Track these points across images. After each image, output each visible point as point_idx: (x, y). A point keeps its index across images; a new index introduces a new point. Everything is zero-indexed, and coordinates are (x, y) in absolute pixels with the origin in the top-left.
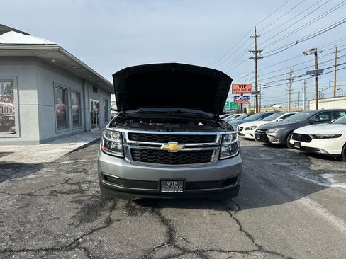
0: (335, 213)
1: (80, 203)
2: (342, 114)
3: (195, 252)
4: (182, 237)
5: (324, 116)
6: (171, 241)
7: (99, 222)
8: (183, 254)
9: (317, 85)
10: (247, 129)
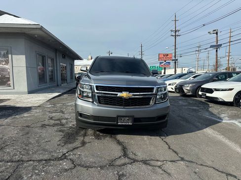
0: (229, 139)
1: (63, 132)
2: (234, 75)
3: (141, 161)
4: (132, 152)
5: (221, 76)
6: (125, 155)
7: (77, 143)
8: (134, 162)
9: (217, 55)
10: (169, 85)
